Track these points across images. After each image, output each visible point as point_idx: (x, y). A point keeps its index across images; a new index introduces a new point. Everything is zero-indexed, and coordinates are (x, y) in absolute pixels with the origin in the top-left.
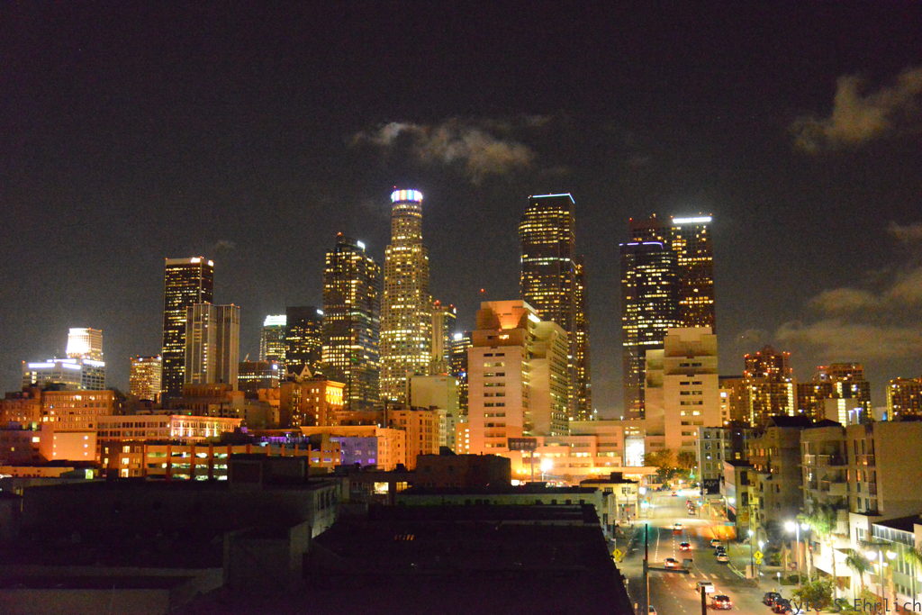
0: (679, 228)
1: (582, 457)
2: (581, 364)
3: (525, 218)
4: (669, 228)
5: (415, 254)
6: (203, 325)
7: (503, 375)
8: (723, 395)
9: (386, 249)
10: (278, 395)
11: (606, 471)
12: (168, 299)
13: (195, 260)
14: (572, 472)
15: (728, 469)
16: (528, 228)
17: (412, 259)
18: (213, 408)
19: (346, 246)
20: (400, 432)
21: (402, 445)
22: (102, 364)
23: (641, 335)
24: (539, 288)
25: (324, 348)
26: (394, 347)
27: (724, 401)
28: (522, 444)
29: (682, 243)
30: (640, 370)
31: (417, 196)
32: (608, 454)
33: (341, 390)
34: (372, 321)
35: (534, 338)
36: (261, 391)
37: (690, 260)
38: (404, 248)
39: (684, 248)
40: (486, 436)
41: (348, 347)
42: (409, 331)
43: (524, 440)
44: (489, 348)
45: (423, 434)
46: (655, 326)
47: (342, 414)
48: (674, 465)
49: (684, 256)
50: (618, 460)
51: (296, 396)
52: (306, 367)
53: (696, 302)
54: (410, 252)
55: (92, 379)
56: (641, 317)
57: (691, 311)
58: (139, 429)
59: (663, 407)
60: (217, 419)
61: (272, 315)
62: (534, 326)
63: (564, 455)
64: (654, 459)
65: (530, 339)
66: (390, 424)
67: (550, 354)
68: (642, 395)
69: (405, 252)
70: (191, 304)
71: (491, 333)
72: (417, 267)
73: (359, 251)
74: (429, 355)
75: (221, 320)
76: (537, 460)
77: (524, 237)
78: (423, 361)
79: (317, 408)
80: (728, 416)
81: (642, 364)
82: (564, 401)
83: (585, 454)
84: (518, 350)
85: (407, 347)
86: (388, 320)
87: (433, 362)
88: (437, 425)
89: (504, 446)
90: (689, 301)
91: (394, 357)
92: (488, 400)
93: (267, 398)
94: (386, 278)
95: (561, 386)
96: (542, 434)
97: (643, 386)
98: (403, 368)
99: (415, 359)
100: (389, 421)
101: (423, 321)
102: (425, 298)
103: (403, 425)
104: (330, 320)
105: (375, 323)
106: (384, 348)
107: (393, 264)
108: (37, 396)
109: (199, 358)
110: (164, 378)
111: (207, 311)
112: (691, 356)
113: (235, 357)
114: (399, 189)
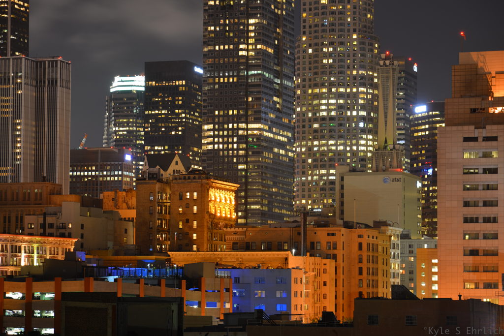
6: (14, 89)
7: (494, 171)
20: (327, 261)
25: (206, 127)
26: (316, 126)
34: (281, 85)
36: (106, 196)
41: (243, 125)
42: (341, 101)
44: (472, 127)
45: (364, 266)
47: (235, 233)
51: (161, 204)
52: (177, 158)
60: (38, 238)
66: (311, 249)
75: (43, 81)
85: (338, 127)
86: (307, 83)
88: (386, 251)
91: (316, 143)
94: (304, 15)
98: (331, 160)
99: (351, 146)
100: (309, 244)
101: (364, 85)
102: (367, 47)
103: (332, 252)
104: (214, 83)
105: (286, 88)
106: (301, 128)
109: (8, 142)
111: (20, 68)
113: (65, 141)
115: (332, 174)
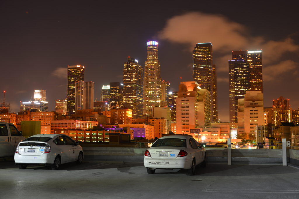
0: (250, 55)
1: (215, 135)
2: (214, 103)
3: (195, 52)
4: (247, 55)
5: (155, 64)
6: (81, 89)
7: (188, 107)
8: (265, 114)
9: (145, 62)
10: (110, 113)
11: (224, 140)
12: (69, 80)
13: (78, 66)
14: (212, 141)
15: (267, 140)
16: (196, 55)
17: (154, 66)
18: (88, 118)
19: (131, 61)
20: (152, 126)
21: (153, 131)
22: (47, 102)
23: (236, 93)
24: (199, 76)
25: (124, 97)
26: (148, 97)
27: (265, 116)
28: (195, 131)
29: (251, 60)
30: (235, 105)
31: (156, 43)
32: (225, 135)
33: (131, 112)
34: (140, 88)
35: (199, 94)
36: (103, 112)
37: (254, 66)
38: (151, 62)
39: (252, 62)
40: (182, 128)
41: (132, 97)
42: (153, 91)
43: (196, 130)
44: (183, 98)
45: (160, 127)
46: (241, 89)
47: (132, 120)
48: (247, 138)
49: (252, 65)
50: (228, 137)
51: (116, 114)
52: (117, 104)
53: (256, 81)
54: (153, 63)
55: (44, 108)
56: (236, 87)
57: (254, 84)
58: (65, 125)
59: (244, 118)
60: (90, 122)
62: (199, 90)
63: (209, 135)
64: (240, 136)
65: (197, 95)
66: (149, 124)
67: (204, 100)
68: (236, 114)
69: (152, 63)
70: (77, 82)
71: (184, 93)
72: (156, 68)
73: (136, 63)
74: (160, 100)
75: (87, 87)
76: (200, 136)
77: (194, 58)
78: (158, 101)
79: (123, 118)
80: (267, 122)
81: (236, 103)
82: (209, 116)
83: (217, 135)
84: (194, 99)
85: (153, 97)
86: (146, 87)
87: (162, 102)
88: (165, 124)
89: (188, 131)
90: (253, 81)
91: (148, 100)
92: (183, 116)
93: (106, 114)
94: (145, 72)
95: (208, 111)
96: (202, 128)
97: (237, 111)
98: (151, 104)
99: (155, 101)
100: (148, 123)
101: (158, 88)
102: (159, 80)
103: (153, 124)
104: (126, 87)
105: (141, 88)
106: (144, 97)
107: (147, 67)
108: (29, 114)
109: (80, 100)
110: (68, 107)
111: (83, 84)
112: (254, 101)
113: (93, 100)
114: (150, 41)
115: (151, 107)
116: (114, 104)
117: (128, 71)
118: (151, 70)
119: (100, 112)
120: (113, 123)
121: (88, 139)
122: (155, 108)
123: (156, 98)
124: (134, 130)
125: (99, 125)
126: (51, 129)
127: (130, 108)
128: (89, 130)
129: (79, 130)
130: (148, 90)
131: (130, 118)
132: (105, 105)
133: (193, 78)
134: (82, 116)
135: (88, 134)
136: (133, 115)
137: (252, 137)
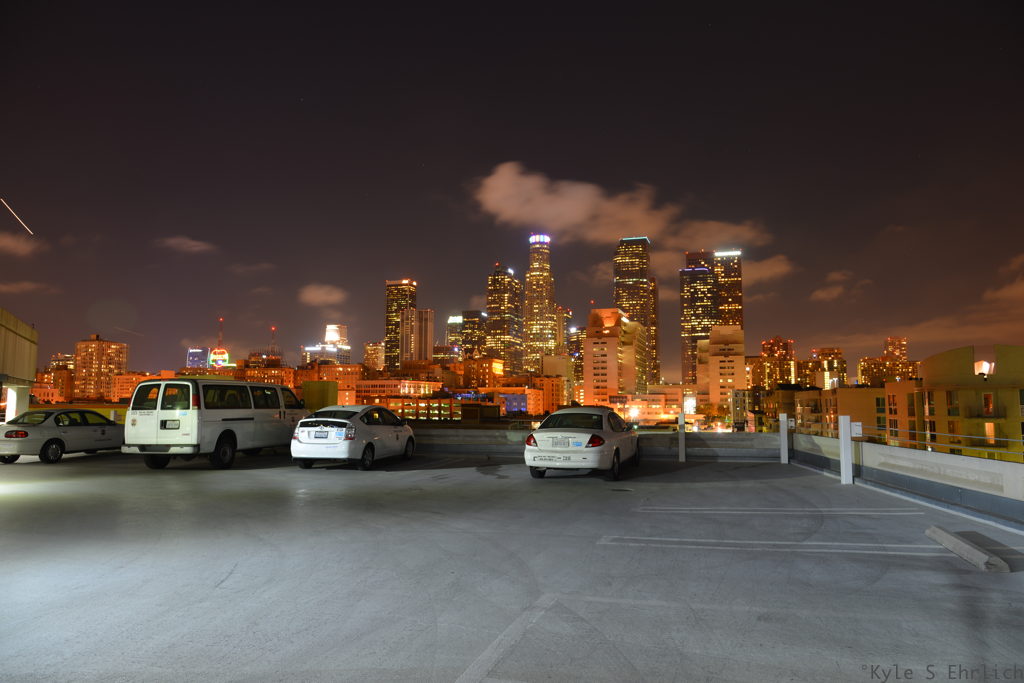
0: (719, 259)
1: (656, 408)
2: (654, 348)
3: (617, 254)
4: (713, 259)
5: (545, 277)
7: (605, 355)
8: (748, 369)
9: (526, 274)
10: (462, 367)
11: (671, 417)
12: (388, 307)
13: (405, 282)
14: (650, 417)
15: (751, 416)
16: (619, 260)
17: (543, 280)
18: (423, 376)
19: (501, 272)
20: (540, 391)
21: (541, 401)
22: (348, 348)
23: (693, 329)
24: (626, 298)
25: (488, 337)
26: (531, 336)
27: (748, 373)
28: (618, 399)
29: (721, 268)
30: (692, 352)
31: (547, 239)
32: (673, 406)
33: (502, 365)
34: (518, 320)
35: (625, 332)
36: (451, 365)
37: (726, 280)
38: (538, 273)
39: (722, 272)
40: (594, 394)
41: (503, 337)
42: (541, 327)
43: (620, 397)
44: (597, 339)
45: (554, 393)
46: (703, 323)
47: (503, 380)
48: (715, 413)
49: (722, 277)
50: (679, 410)
51: (474, 369)
52: (476, 350)
53: (730, 308)
54: (542, 275)
55: (343, 357)
56: (693, 318)
57: (727, 313)
58: (381, 389)
59: (708, 376)
60: (427, 383)
61: (453, 315)
62: (625, 324)
63: (645, 406)
64: (702, 409)
65: (622, 333)
67: (636, 342)
68: (694, 368)
69: (539, 276)
70: (403, 310)
71: (598, 329)
72: (546, 285)
73: (509, 276)
74: (555, 342)
75: (422, 319)
76: (628, 409)
77: (616, 266)
78: (551, 345)
79: (487, 376)
80: (751, 382)
81: (694, 348)
82: (644, 372)
83: (658, 406)
84: (615, 340)
85: (540, 337)
86: (528, 320)
87: (557, 347)
88: (562, 387)
89: (606, 400)
90: (725, 307)
92: (596, 371)
93: (455, 369)
95: (642, 362)
96: (631, 393)
97: (695, 362)
98: (537, 350)
99: (545, 345)
100: (533, 385)
101: (550, 320)
102: (552, 305)
103: (542, 387)
104: (491, 320)
105: (520, 321)
106: (526, 337)
107: (531, 283)
108: (316, 368)
109: (408, 343)
110: (386, 356)
111: (413, 315)
112: (727, 344)
113: (432, 343)
114: (535, 234)
115: (538, 356)
116: (471, 351)
117: (495, 291)
118: (538, 287)
119: (444, 364)
120: (467, 385)
121: (423, 414)
122: (545, 358)
123: (546, 340)
124: (506, 399)
125: (442, 390)
126: (357, 397)
127: (499, 357)
128: (425, 398)
129: (406, 397)
130: (533, 325)
131: (500, 376)
132: (454, 353)
133: (613, 302)
134: (411, 372)
135: (423, 405)
136: (504, 371)
137: (723, 411)
